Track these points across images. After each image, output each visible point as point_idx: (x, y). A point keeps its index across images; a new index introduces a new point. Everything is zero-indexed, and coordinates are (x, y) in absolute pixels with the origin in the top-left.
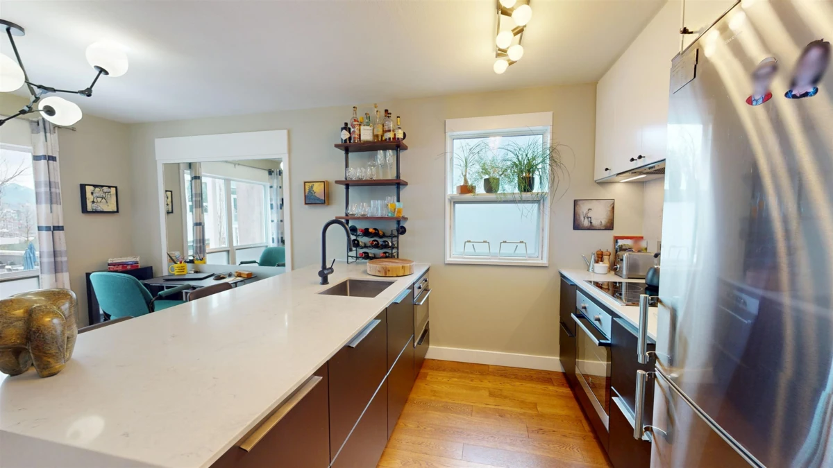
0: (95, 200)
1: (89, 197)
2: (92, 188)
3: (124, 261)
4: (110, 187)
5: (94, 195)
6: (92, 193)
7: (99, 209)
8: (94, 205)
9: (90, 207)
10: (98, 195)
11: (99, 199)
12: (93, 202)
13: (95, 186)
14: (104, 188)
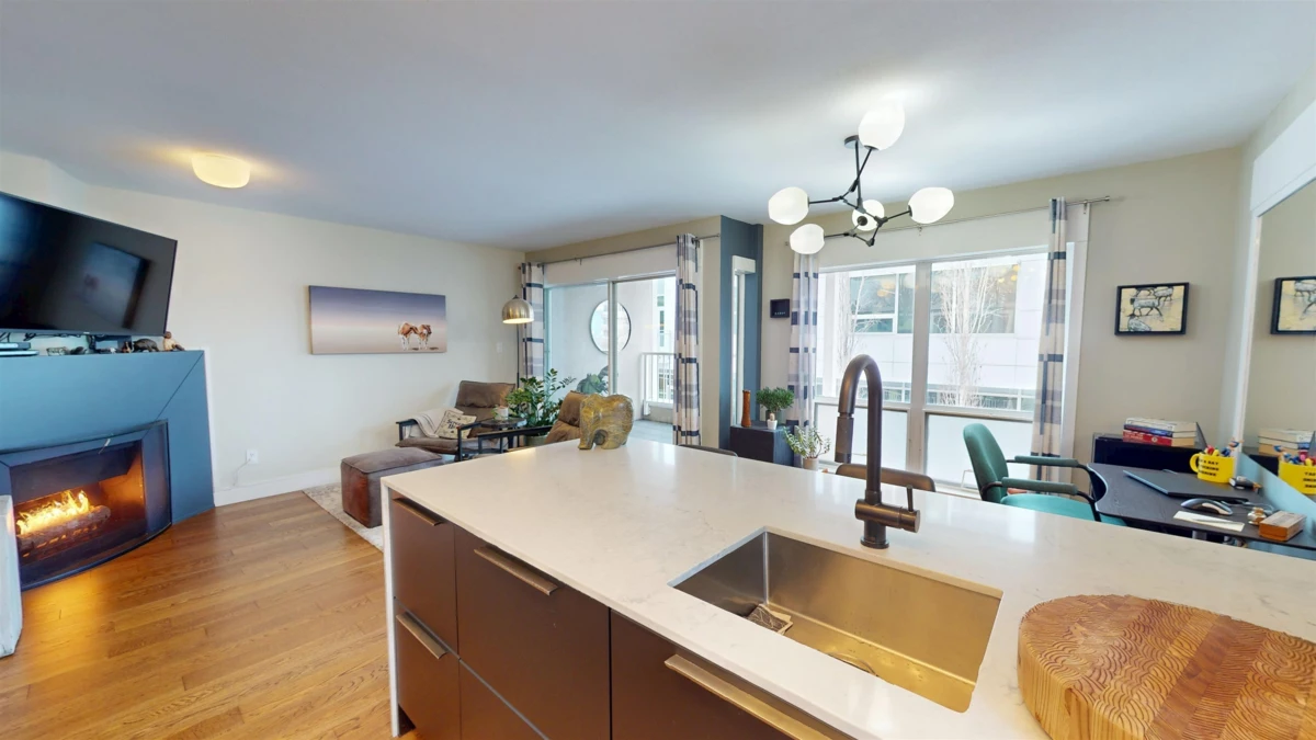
0: (1137, 313)
1: (1127, 307)
2: (1133, 291)
3: (1150, 426)
4: (1170, 286)
5: (1136, 304)
6: (1132, 301)
7: (1142, 327)
8: (1133, 321)
9: (1123, 327)
10: (1143, 302)
11: (1145, 311)
12: (1133, 316)
13: (1139, 288)
14: (1159, 288)
